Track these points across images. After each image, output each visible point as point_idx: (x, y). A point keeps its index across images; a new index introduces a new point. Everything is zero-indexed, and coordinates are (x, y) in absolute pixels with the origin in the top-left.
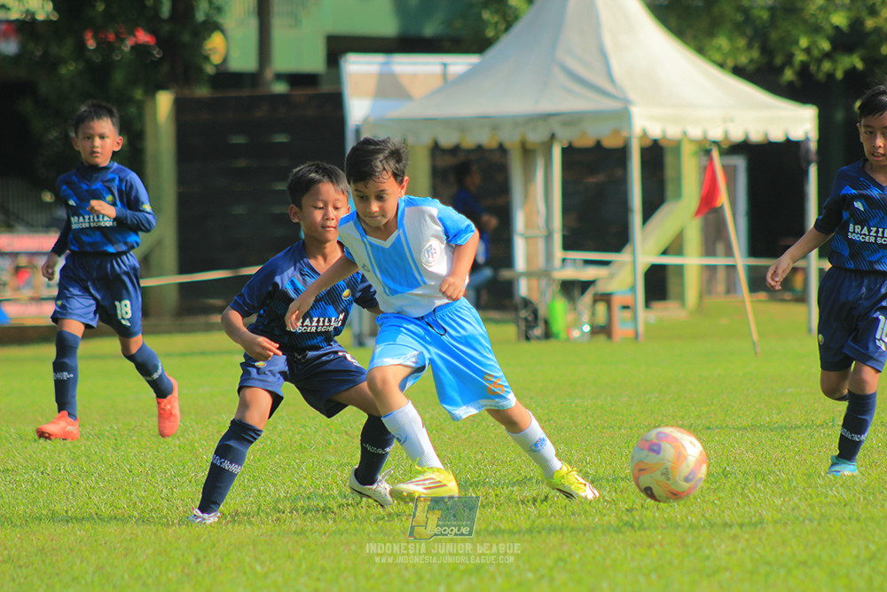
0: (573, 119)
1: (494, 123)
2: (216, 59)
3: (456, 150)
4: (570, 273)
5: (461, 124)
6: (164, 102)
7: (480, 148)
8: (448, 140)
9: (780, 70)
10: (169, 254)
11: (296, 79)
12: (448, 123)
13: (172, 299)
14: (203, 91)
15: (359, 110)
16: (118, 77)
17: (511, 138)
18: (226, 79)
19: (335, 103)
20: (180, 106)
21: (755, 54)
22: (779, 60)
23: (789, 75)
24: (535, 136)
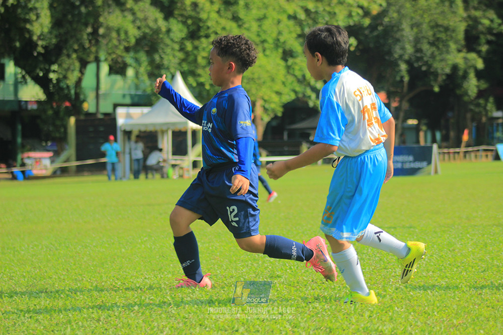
0: (174, 124)
1: (154, 125)
2: (86, 110)
3: (145, 132)
4: (174, 162)
5: (146, 125)
6: (72, 120)
7: (151, 132)
8: (143, 129)
10: (74, 157)
11: (106, 114)
12: (143, 125)
13: (74, 169)
14: (82, 117)
15: (121, 121)
16: (62, 114)
17: (158, 129)
18: (88, 114)
19: (114, 120)
20: (77, 121)
24: (164, 128)
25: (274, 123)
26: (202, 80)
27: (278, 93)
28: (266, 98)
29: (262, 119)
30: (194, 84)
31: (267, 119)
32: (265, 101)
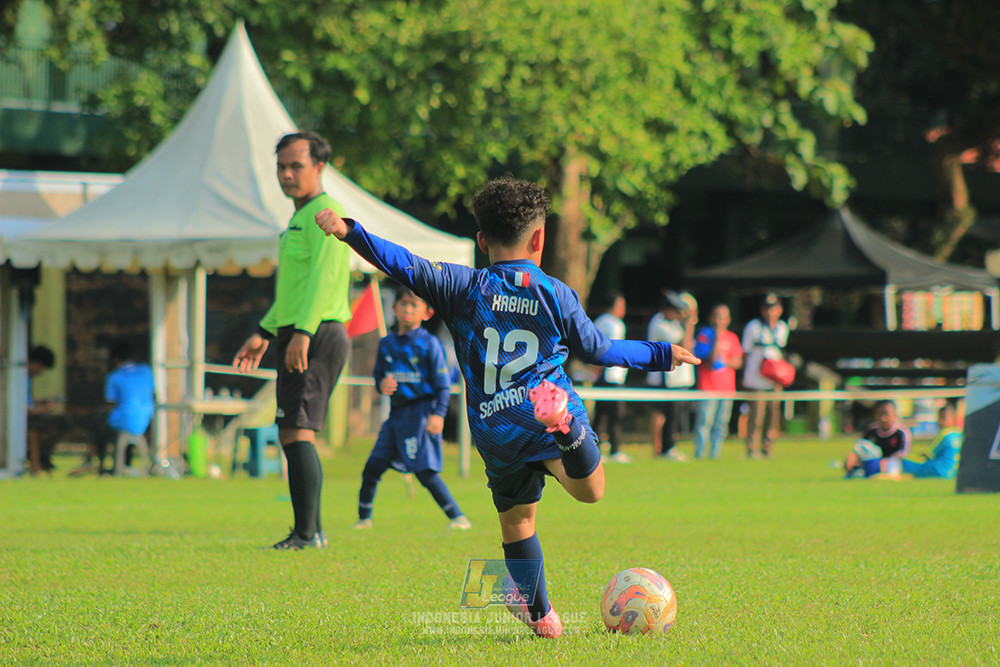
0: (219, 246)
1: (135, 247)
3: (96, 273)
4: (212, 407)
5: (101, 248)
7: (121, 273)
8: (87, 263)
9: (434, 201)
12: (87, 245)
17: (152, 262)
21: (408, 184)
22: (433, 191)
23: (443, 207)
24: (179, 262)
25: (631, 257)
26: (336, 61)
27: (659, 128)
28: (608, 145)
29: (588, 235)
30: (307, 81)
31: (606, 235)
32: (602, 157)
